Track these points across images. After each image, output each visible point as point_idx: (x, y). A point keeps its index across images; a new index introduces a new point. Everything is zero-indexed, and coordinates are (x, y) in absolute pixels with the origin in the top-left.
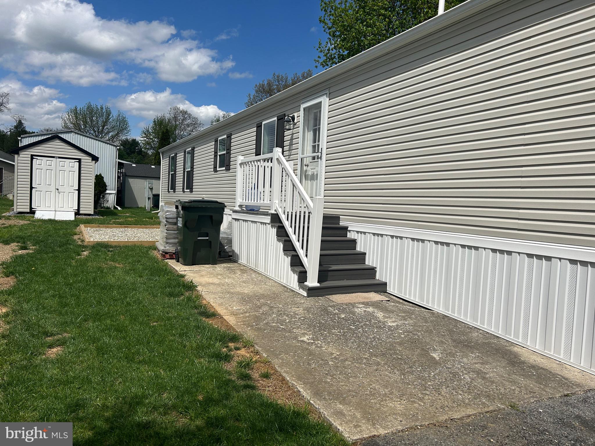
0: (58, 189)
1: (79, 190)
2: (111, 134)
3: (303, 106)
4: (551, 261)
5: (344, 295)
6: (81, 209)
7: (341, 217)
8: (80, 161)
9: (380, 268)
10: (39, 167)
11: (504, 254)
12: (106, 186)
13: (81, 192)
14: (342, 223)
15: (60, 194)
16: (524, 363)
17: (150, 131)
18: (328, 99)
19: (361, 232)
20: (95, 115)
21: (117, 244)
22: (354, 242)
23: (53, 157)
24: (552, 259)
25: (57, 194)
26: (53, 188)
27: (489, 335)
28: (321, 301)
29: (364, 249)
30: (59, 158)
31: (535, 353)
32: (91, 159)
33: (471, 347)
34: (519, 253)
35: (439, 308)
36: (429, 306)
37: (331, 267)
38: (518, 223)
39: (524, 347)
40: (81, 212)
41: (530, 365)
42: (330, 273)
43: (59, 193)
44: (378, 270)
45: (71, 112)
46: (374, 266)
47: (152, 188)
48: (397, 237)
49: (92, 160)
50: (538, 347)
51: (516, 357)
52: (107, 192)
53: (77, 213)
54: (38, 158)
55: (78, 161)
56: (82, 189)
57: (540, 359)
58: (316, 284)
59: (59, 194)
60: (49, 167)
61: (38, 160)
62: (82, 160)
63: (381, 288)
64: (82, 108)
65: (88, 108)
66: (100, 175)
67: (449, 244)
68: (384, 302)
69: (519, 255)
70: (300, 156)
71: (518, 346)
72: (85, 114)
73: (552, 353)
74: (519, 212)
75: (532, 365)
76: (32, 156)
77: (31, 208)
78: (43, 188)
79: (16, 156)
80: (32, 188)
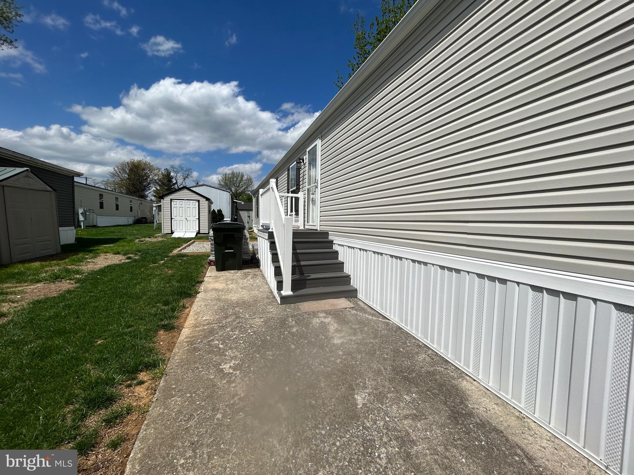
0: (187, 219)
1: (199, 219)
2: (243, 187)
3: (308, 150)
4: (506, 284)
5: (315, 302)
6: (201, 230)
7: (329, 232)
8: (199, 201)
9: (354, 276)
10: (175, 206)
11: (452, 272)
12: (224, 216)
13: (200, 220)
14: (330, 238)
16: (470, 414)
18: (320, 141)
19: (341, 245)
20: (235, 177)
21: (192, 254)
22: (336, 253)
23: (183, 200)
24: (508, 282)
25: (186, 222)
26: (183, 218)
27: (438, 358)
28: (290, 309)
29: (343, 260)
30: (187, 200)
31: (488, 392)
33: (410, 382)
34: (468, 272)
35: (395, 319)
36: (387, 315)
37: (310, 276)
38: (466, 238)
39: (474, 380)
40: (201, 232)
41: (478, 421)
42: (308, 282)
44: (352, 277)
46: (349, 274)
47: (250, 216)
48: (363, 250)
49: (206, 200)
50: (492, 385)
51: (462, 403)
52: (225, 219)
53: (198, 233)
54: (175, 200)
56: (201, 218)
57: (495, 406)
58: (290, 293)
59: (188, 221)
60: (181, 206)
61: (174, 202)
63: (352, 294)
65: (232, 174)
66: (220, 209)
67: (402, 258)
68: (347, 309)
69: (469, 275)
70: (307, 187)
71: (468, 378)
72: (230, 177)
73: (509, 397)
74: (467, 226)
75: (481, 420)
76: (171, 199)
77: (172, 231)
78: (178, 218)
79: (162, 200)
80: (172, 219)
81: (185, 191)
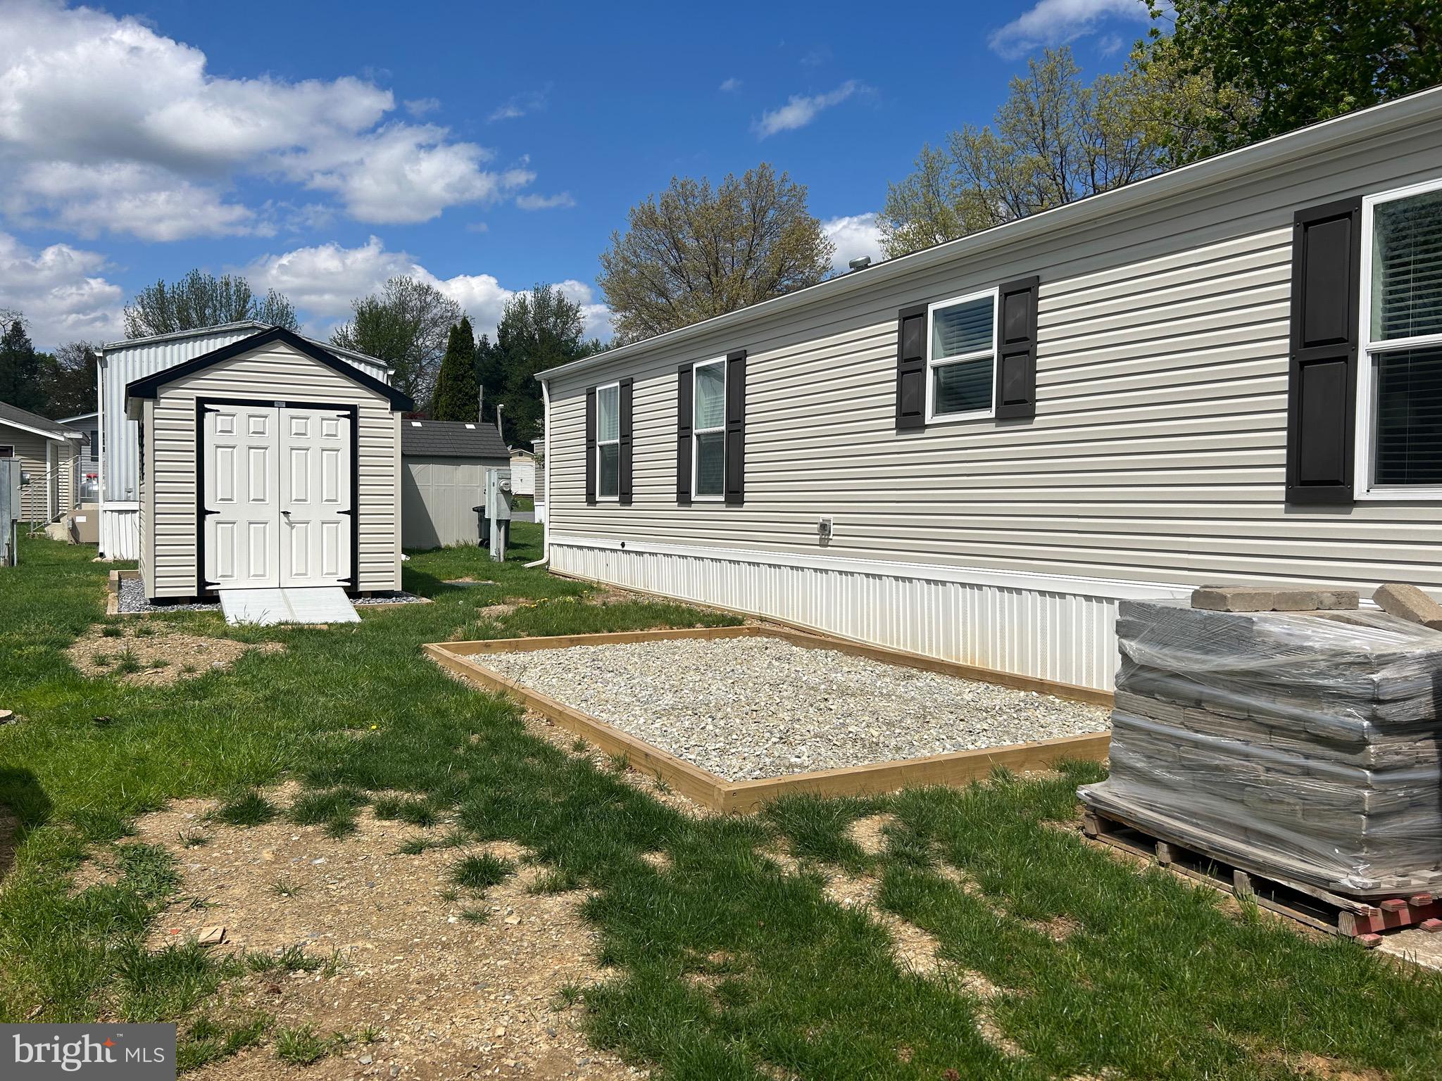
0: (286, 513)
1: (354, 513)
6: (362, 577)
8: (353, 413)
10: (225, 439)
13: (362, 519)
15: (294, 531)
17: (351, 337)
20: (210, 304)
23: (270, 404)
25: (286, 528)
26: (270, 512)
30: (290, 405)
32: (388, 406)
40: (363, 587)
43: (290, 524)
45: (149, 296)
47: (510, 491)
49: (393, 409)
53: (351, 591)
54: (223, 408)
55: (348, 413)
56: (362, 509)
59: (292, 528)
60: (257, 440)
61: (219, 418)
62: (361, 412)
64: (176, 286)
65: (192, 285)
72: (182, 300)
76: (201, 402)
77: (202, 582)
78: (238, 511)
79: (148, 405)
80: (202, 513)
81: (281, 355)
